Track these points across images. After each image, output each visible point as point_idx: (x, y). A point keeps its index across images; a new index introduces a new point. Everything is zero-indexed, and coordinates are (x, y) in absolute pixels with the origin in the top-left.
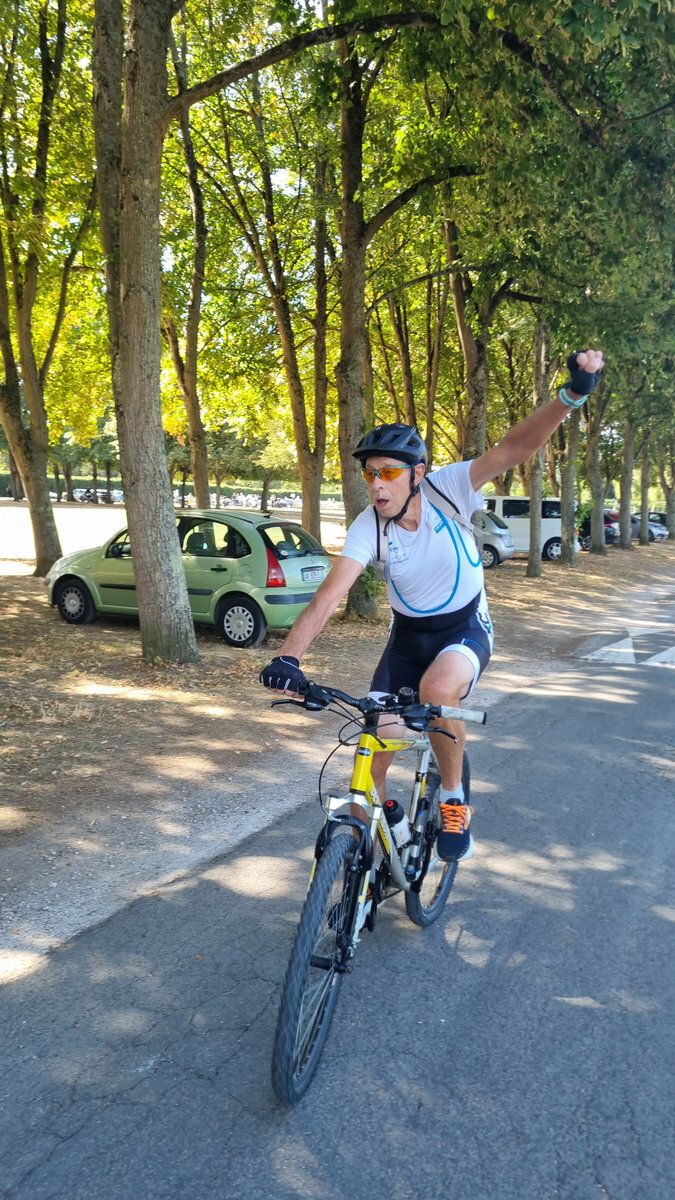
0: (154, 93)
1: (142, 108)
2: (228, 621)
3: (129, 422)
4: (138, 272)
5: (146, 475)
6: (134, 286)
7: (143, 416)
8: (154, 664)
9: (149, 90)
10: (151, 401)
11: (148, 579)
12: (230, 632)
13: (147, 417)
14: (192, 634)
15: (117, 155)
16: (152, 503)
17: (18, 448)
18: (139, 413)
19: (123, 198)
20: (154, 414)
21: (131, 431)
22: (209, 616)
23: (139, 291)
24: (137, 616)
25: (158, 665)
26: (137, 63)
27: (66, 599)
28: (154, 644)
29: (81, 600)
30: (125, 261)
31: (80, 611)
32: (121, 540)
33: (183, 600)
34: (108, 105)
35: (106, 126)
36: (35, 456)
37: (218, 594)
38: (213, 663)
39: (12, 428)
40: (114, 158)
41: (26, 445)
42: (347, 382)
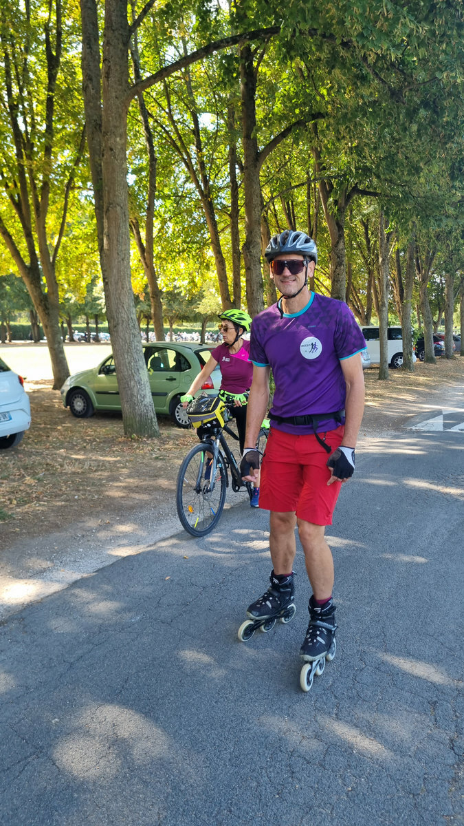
0: (121, 85)
1: (114, 94)
2: (178, 412)
3: (111, 288)
4: (115, 195)
5: (123, 321)
6: (112, 204)
7: (120, 284)
8: (132, 439)
9: (118, 83)
10: (125, 274)
11: (126, 386)
12: (180, 419)
13: (122, 284)
14: (155, 420)
15: (98, 122)
16: (127, 338)
17: (40, 307)
18: (117, 282)
19: (104, 150)
20: (127, 283)
21: (113, 294)
22: (166, 409)
23: (115, 207)
24: (121, 411)
25: (134, 439)
26: (110, 67)
27: (75, 402)
28: (131, 426)
29: (84, 403)
30: (106, 188)
31: (84, 409)
32: (108, 363)
33: (149, 399)
34: (92, 92)
35: (91, 105)
36: (51, 312)
37: (170, 395)
38: (168, 437)
39: (35, 294)
40: (97, 124)
41: (45, 305)
42: (251, 255)
